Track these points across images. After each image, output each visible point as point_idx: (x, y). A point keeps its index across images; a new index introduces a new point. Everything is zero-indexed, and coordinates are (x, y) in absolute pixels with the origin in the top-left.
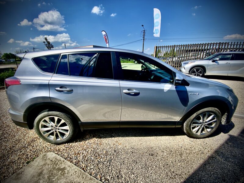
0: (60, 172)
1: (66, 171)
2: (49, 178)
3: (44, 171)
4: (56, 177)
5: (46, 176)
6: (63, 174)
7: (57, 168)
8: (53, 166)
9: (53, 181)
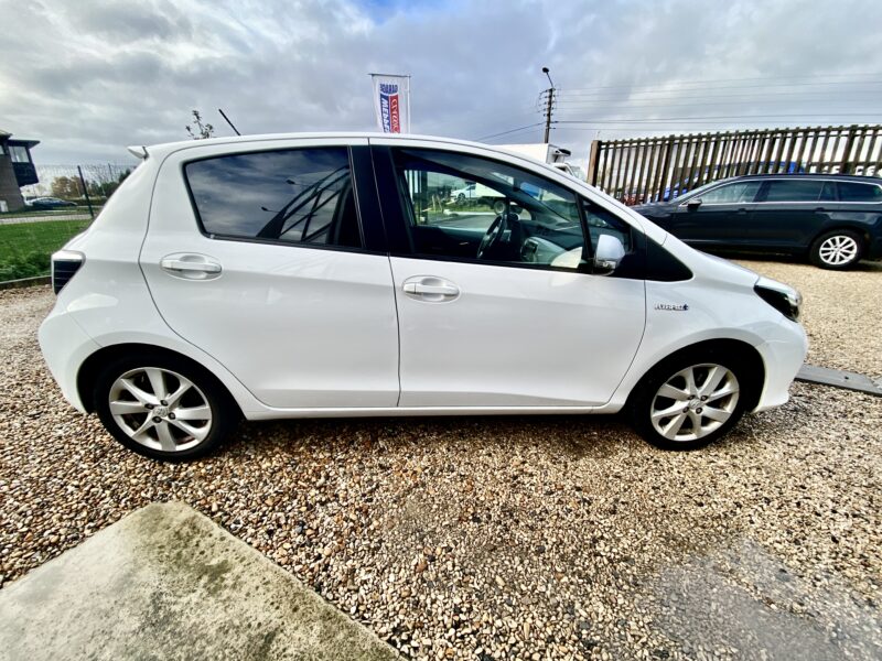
0: (205, 579)
1: (228, 575)
6: (215, 590)
9: (172, 614)
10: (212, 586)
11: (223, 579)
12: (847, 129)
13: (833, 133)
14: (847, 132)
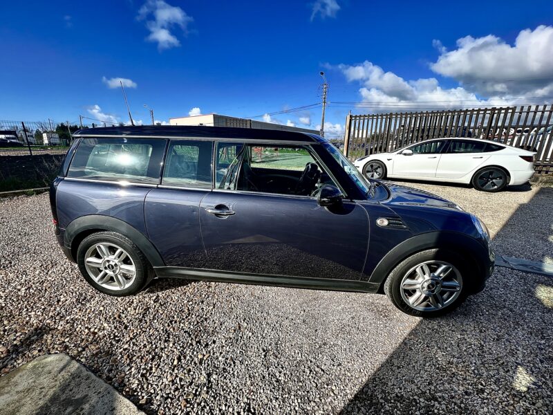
0: (70, 410)
1: (86, 406)
3: (23, 410)
7: (63, 397)
12: (489, 110)
13: (481, 112)
14: (489, 112)
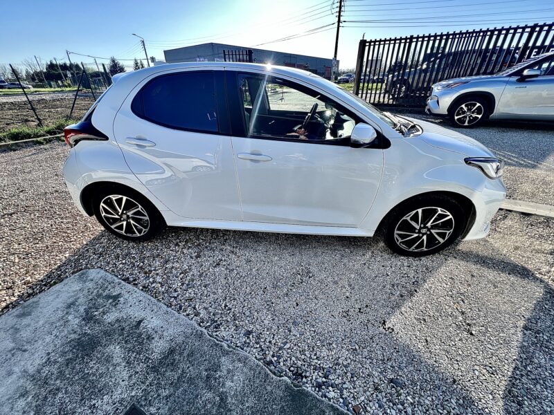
0: (111, 301)
1: (122, 299)
2: (87, 311)
3: (79, 301)
4: (101, 310)
5: (82, 309)
6: (115, 305)
7: (105, 294)
8: (98, 291)
9: (94, 316)
10: (114, 304)
11: (119, 301)
12: (530, 27)
